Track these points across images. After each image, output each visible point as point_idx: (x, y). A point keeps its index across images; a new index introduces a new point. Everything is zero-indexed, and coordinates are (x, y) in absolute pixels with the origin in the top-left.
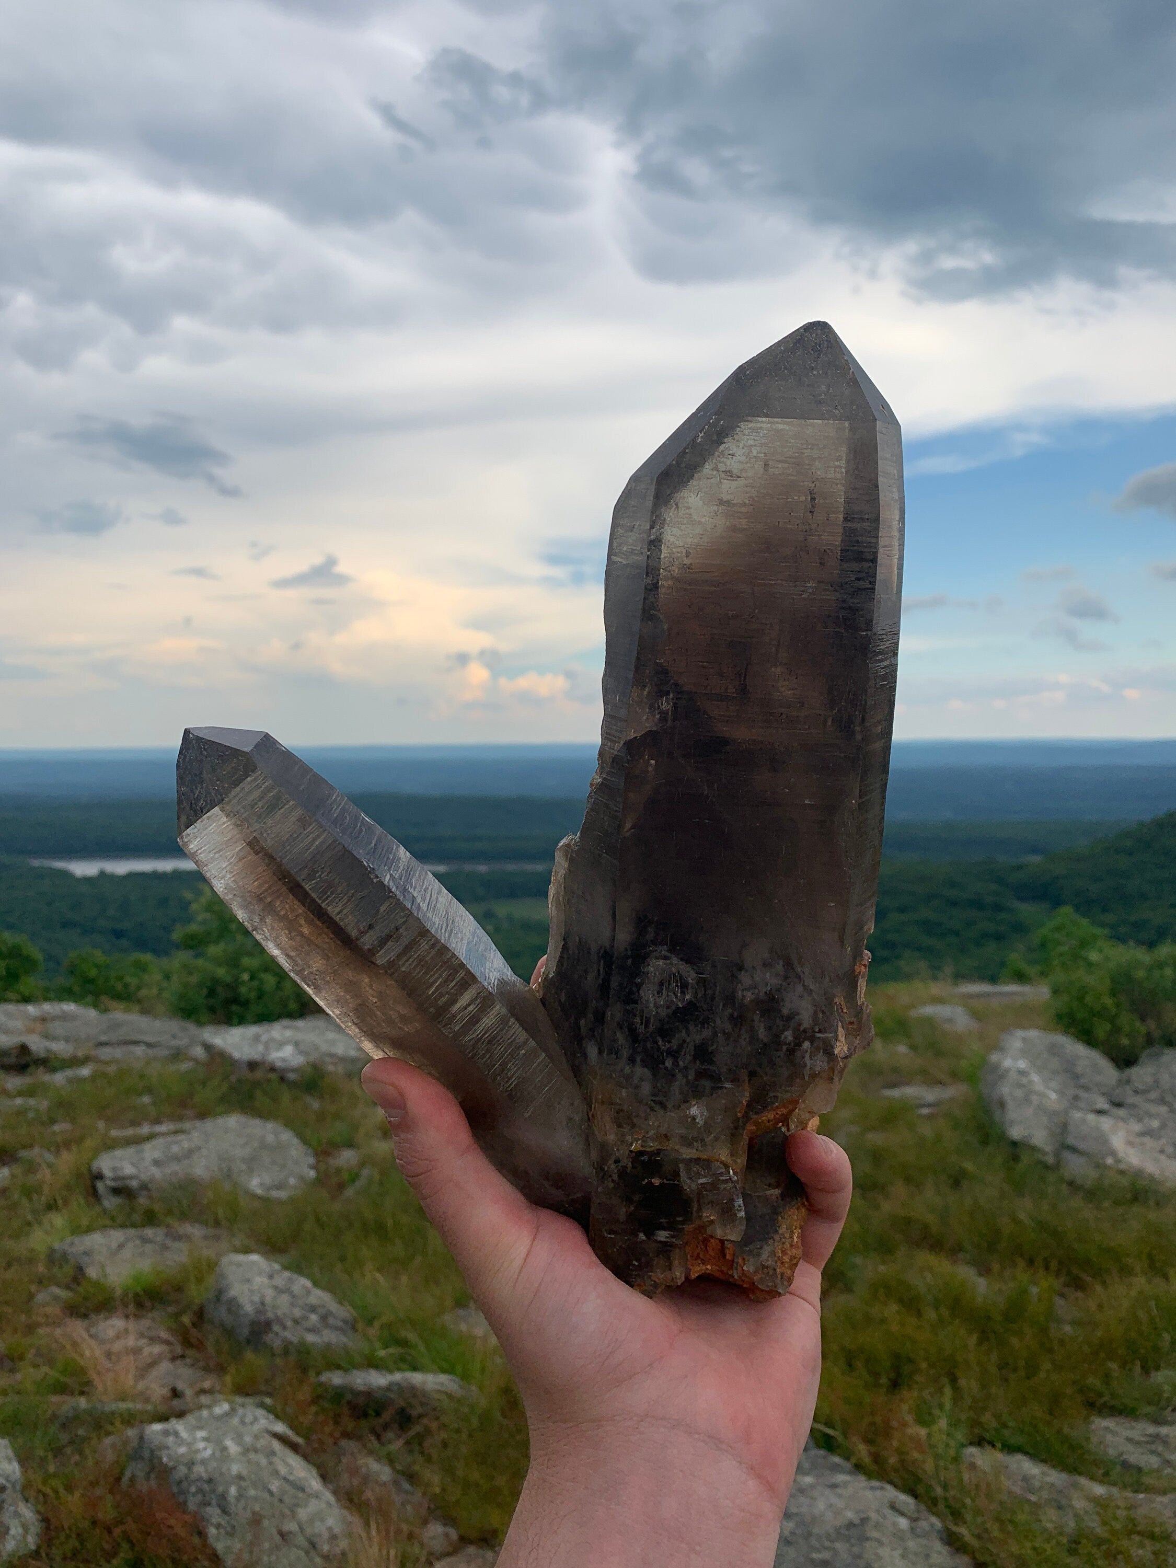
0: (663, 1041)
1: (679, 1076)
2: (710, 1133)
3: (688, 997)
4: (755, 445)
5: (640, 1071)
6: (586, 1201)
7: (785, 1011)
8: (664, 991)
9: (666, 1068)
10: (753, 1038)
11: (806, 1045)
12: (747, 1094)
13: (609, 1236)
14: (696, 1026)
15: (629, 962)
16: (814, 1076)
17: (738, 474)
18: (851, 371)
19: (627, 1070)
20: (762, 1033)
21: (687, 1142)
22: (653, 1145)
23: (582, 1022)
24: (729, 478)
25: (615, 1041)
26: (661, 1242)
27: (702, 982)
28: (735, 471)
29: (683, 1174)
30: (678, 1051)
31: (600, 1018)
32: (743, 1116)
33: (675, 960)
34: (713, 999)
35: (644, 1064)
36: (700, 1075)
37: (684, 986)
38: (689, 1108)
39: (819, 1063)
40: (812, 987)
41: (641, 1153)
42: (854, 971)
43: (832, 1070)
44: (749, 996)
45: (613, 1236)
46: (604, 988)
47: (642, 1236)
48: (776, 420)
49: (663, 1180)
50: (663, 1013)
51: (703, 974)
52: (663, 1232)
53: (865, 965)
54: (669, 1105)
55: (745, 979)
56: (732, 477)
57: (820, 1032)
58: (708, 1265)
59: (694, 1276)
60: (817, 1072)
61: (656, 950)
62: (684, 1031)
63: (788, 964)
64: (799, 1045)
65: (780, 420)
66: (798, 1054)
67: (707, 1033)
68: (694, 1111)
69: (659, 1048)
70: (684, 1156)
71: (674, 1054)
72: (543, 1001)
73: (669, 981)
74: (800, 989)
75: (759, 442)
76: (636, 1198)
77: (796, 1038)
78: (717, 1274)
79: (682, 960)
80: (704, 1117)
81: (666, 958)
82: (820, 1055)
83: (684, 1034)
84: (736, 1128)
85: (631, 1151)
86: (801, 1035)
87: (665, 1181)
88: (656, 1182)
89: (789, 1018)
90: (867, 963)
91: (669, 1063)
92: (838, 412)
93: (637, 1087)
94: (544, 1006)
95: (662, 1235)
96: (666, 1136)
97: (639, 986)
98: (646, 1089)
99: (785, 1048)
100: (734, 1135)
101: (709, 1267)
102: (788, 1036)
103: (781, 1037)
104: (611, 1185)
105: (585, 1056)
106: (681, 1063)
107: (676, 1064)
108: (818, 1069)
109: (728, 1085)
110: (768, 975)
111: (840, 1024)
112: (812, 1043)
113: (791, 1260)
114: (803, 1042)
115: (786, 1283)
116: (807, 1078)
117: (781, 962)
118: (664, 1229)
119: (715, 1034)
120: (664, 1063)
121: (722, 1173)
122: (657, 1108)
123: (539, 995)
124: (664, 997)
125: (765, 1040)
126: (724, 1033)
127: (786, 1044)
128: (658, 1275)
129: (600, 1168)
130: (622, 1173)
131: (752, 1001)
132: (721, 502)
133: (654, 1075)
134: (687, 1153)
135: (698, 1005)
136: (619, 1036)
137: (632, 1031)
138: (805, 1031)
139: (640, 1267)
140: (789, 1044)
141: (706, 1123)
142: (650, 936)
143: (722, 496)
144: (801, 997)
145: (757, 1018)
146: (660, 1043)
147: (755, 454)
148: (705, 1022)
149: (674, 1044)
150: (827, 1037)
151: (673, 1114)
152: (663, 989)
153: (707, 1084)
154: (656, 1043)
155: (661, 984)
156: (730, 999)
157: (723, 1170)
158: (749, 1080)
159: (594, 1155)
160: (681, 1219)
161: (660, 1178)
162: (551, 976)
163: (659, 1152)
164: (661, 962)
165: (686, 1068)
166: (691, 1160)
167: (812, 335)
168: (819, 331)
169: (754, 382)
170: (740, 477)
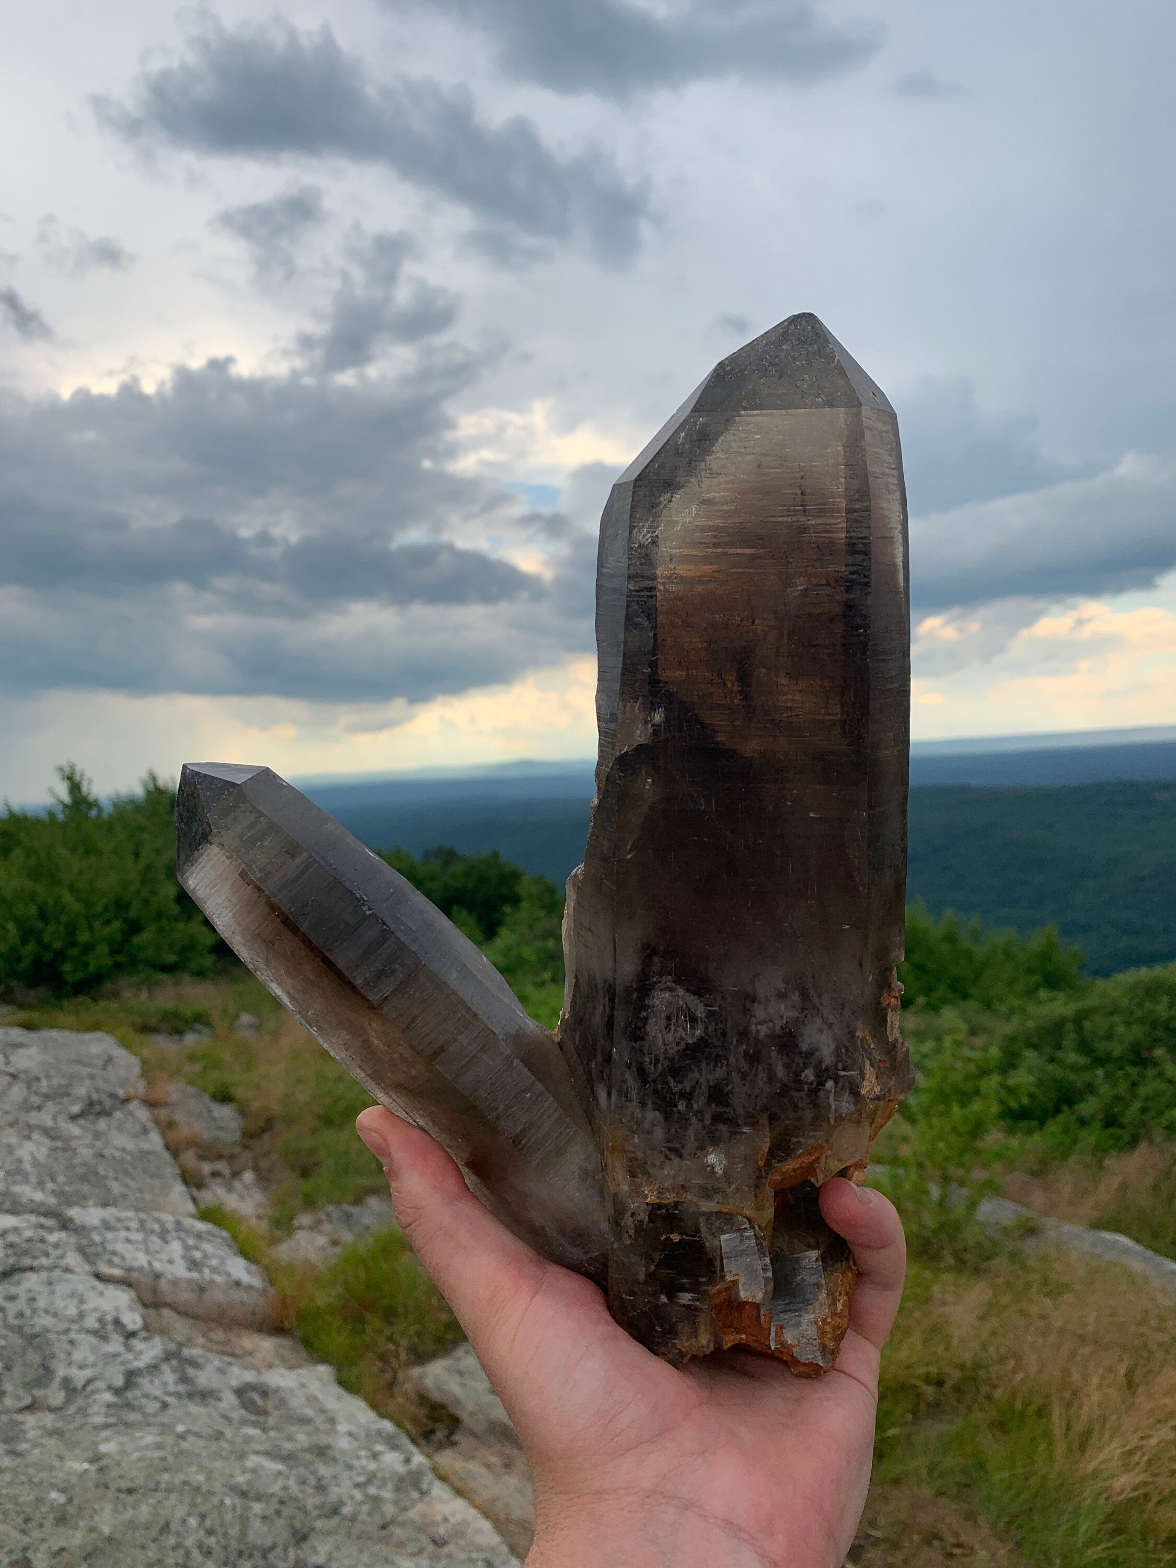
0: (674, 1082)
1: (694, 1120)
2: (730, 1184)
3: (698, 1033)
4: (735, 441)
5: (652, 1115)
6: (604, 1262)
7: (804, 1047)
8: (673, 1027)
9: (679, 1113)
10: (771, 1079)
11: (830, 1084)
12: (768, 1140)
13: (628, 1298)
14: (708, 1064)
15: (635, 996)
16: (840, 1119)
17: (718, 472)
18: (836, 359)
19: (638, 1113)
20: (780, 1071)
21: (707, 1193)
22: (670, 1198)
23: (593, 1064)
24: (709, 475)
25: (624, 1081)
26: (684, 1305)
27: (711, 1014)
28: (714, 468)
29: (703, 1229)
30: (691, 1093)
31: (608, 1059)
32: (765, 1166)
33: (681, 992)
34: (724, 1034)
35: (657, 1108)
36: (717, 1119)
37: (693, 1020)
38: (705, 1157)
39: (846, 1105)
40: (832, 1019)
41: (659, 1206)
42: (879, 1003)
43: (859, 1112)
44: (764, 1030)
45: (632, 1298)
46: (610, 1024)
47: (664, 1299)
48: (755, 412)
49: (682, 1236)
50: (673, 1050)
51: (712, 1007)
52: (686, 1294)
53: (896, 997)
54: (685, 1152)
55: (759, 1012)
56: (711, 474)
57: (843, 1070)
58: (742, 1334)
59: (727, 1345)
60: (844, 1115)
61: (660, 982)
62: (696, 1070)
63: (804, 995)
64: (822, 1084)
66: (822, 1094)
67: (720, 1073)
68: (712, 1159)
69: (670, 1088)
70: (704, 1209)
71: (687, 1097)
72: (561, 1045)
73: (677, 1015)
74: (818, 1021)
75: (740, 437)
76: (657, 1256)
77: (818, 1076)
78: (754, 1344)
79: (688, 991)
80: (723, 1166)
81: (671, 990)
82: (846, 1096)
83: (697, 1075)
84: (758, 1178)
85: (647, 1203)
86: (823, 1075)
87: (684, 1237)
88: (676, 1237)
89: (810, 1053)
90: (898, 994)
91: (681, 1106)
92: (821, 400)
93: (649, 1132)
94: (562, 1050)
95: (685, 1298)
96: (683, 1187)
97: (645, 1020)
98: (659, 1134)
99: (806, 1087)
100: (757, 1185)
101: (743, 1336)
102: (809, 1075)
103: (801, 1075)
104: (628, 1242)
105: (596, 1099)
106: (695, 1106)
107: (689, 1106)
108: (844, 1111)
109: (746, 1130)
110: (782, 1007)
111: (867, 1062)
112: (836, 1083)
113: (834, 1330)
114: (826, 1082)
116: (832, 1122)
117: (797, 993)
118: (686, 1290)
119: (729, 1073)
120: (676, 1106)
121: (746, 1228)
122: (672, 1156)
123: (557, 1039)
124: (672, 1032)
125: (785, 1080)
126: (739, 1071)
127: (806, 1083)
128: (684, 1343)
129: (616, 1222)
130: (639, 1228)
131: (766, 1036)
132: (703, 501)
133: (667, 1119)
134: (708, 1206)
135: (710, 1041)
136: (628, 1075)
137: (641, 1072)
138: (827, 1069)
139: (663, 1334)
140: (811, 1083)
141: (725, 1173)
142: (655, 968)
143: (703, 494)
144: (821, 1031)
145: (774, 1054)
146: (672, 1084)
147: (735, 450)
148: (717, 1059)
149: (687, 1086)
150: (852, 1076)
151: (688, 1162)
152: (670, 1025)
153: (723, 1128)
154: (667, 1083)
155: (668, 1018)
156: (744, 1034)
157: (747, 1226)
158: (770, 1124)
159: (611, 1210)
160: (704, 1279)
161: (679, 1234)
162: (566, 1017)
163: (676, 1205)
164: (667, 995)
165: (700, 1112)
166: (711, 1213)
167: (796, 327)
168: (804, 323)
169: (733, 378)
170: (721, 474)
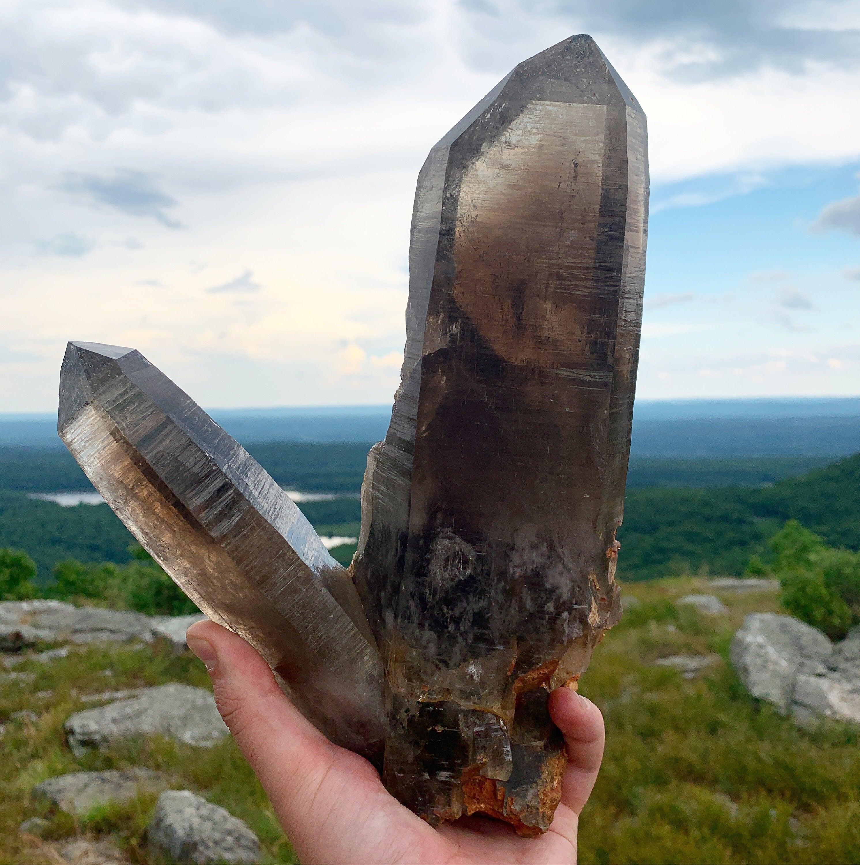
0: (447, 609)
1: (460, 639)
2: (484, 689)
3: (468, 572)
4: (530, 122)
5: (428, 634)
6: (381, 746)
7: (548, 586)
8: (449, 567)
9: (449, 632)
10: (522, 608)
11: (565, 614)
12: (516, 656)
13: (399, 775)
14: (474, 596)
15: (421, 542)
16: (571, 642)
17: (516, 145)
18: (607, 70)
19: (417, 632)
20: (529, 604)
21: (466, 695)
22: (437, 698)
23: (383, 594)
24: (509, 147)
25: (408, 608)
26: (442, 782)
27: (479, 558)
28: (514, 142)
29: (461, 723)
30: (460, 618)
31: (396, 590)
32: (512, 675)
33: (458, 540)
34: (488, 574)
35: (431, 628)
36: (478, 638)
37: (466, 562)
38: (467, 667)
39: (576, 630)
40: (570, 566)
41: (427, 704)
42: (605, 555)
43: (586, 636)
44: (518, 572)
45: (402, 775)
46: (401, 562)
47: (426, 776)
48: (546, 102)
49: (445, 728)
50: (448, 585)
51: (481, 552)
52: (444, 773)
53: (615, 552)
54: (451, 664)
55: (516, 558)
56: (511, 146)
57: (576, 604)
58: (482, 804)
59: (470, 813)
60: (574, 639)
61: (443, 532)
62: (465, 601)
63: (551, 547)
64: (559, 614)
65: (549, 103)
66: (558, 622)
67: (483, 603)
68: (472, 669)
69: (444, 614)
70: (462, 708)
71: (457, 621)
72: (354, 579)
73: (454, 558)
74: (560, 567)
75: (533, 119)
76: (423, 743)
77: (557, 608)
78: (490, 813)
79: (465, 540)
80: (480, 675)
81: (451, 538)
82: (577, 624)
83: (465, 604)
84: (506, 685)
85: (419, 703)
86: (560, 607)
87: (446, 728)
88: (439, 729)
89: (553, 591)
90: (616, 550)
91: (451, 628)
92: (595, 98)
93: (425, 647)
94: (354, 583)
95: (443, 775)
96: (448, 690)
97: (428, 561)
98: (432, 649)
99: (547, 616)
100: (505, 690)
101: (483, 806)
102: (550, 607)
103: (544, 607)
104: (401, 732)
105: (384, 622)
106: (462, 628)
107: (457, 628)
108: (575, 635)
109: (500, 647)
110: (534, 554)
111: (593, 598)
112: (570, 613)
113: (551, 802)
114: (563, 612)
115: (546, 821)
116: (565, 643)
117: (545, 544)
118: (445, 770)
119: (490, 604)
120: (447, 628)
121: (494, 723)
122: (441, 665)
123: (351, 575)
124: (448, 571)
125: (532, 611)
126: (498, 603)
127: (548, 614)
128: (440, 810)
129: (393, 717)
130: (411, 721)
131: (520, 576)
132: (503, 166)
133: (439, 637)
134: (466, 705)
135: (477, 578)
136: (412, 603)
137: (422, 600)
138: (564, 602)
139: (424, 803)
140: (551, 613)
141: (480, 680)
142: (438, 522)
143: (503, 161)
144: (561, 574)
145: (525, 590)
146: (445, 611)
147: (529, 129)
148: (482, 593)
149: (457, 612)
150: (582, 609)
151: (454, 671)
152: (448, 565)
153: (482, 646)
154: (442, 610)
155: (447, 560)
156: (503, 574)
157: (495, 721)
158: (518, 643)
159: (389, 706)
160: (459, 762)
161: (442, 726)
162: (360, 558)
163: (442, 704)
164: (447, 542)
165: (466, 632)
166: (468, 711)
167: (577, 44)
168: (583, 42)
169: (530, 76)
170: (517, 147)
